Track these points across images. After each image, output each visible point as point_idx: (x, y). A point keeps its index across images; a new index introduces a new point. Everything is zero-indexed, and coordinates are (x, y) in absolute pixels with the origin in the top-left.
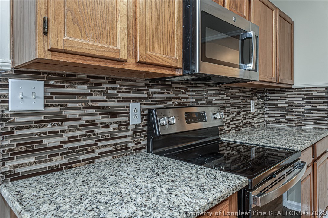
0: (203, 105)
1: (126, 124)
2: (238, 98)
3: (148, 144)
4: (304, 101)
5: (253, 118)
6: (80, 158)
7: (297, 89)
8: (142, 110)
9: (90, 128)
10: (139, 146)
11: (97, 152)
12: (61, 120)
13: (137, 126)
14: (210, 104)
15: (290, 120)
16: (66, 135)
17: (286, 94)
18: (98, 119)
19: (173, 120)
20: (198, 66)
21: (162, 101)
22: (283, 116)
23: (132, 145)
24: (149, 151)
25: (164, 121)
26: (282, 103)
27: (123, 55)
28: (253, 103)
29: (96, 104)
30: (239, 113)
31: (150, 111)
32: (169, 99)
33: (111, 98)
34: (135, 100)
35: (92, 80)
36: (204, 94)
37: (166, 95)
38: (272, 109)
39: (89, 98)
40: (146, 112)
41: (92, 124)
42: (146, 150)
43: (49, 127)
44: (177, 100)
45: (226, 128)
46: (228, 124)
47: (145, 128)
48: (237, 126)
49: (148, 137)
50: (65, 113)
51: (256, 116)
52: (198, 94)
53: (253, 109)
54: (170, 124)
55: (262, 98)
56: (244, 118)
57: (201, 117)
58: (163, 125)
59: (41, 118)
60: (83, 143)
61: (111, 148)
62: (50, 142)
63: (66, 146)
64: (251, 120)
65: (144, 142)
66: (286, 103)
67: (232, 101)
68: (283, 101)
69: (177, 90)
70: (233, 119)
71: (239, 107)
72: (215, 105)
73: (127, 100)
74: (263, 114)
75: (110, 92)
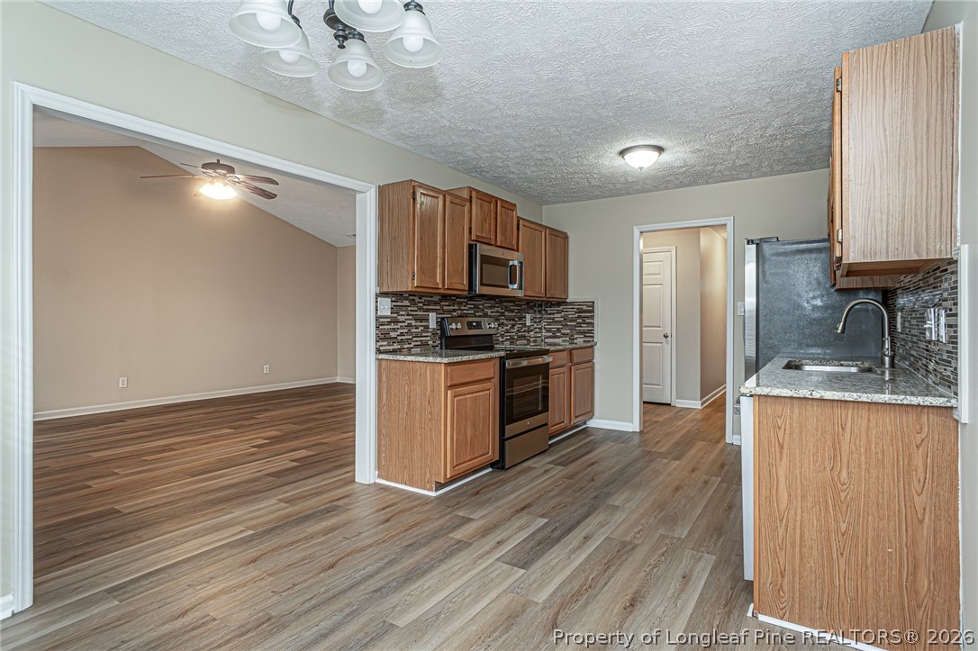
0: (480, 316)
1: (427, 327)
2: (512, 311)
3: (441, 344)
4: (577, 315)
5: (529, 333)
6: (405, 346)
7: (572, 303)
8: (437, 318)
9: (409, 328)
10: (435, 344)
11: (413, 344)
12: (397, 322)
13: (434, 329)
14: (486, 315)
15: (564, 334)
16: (400, 331)
17: (561, 308)
18: (413, 323)
19: (459, 326)
20: (479, 289)
21: (449, 312)
22: (559, 330)
23: (430, 343)
24: (441, 348)
25: (454, 326)
26: (558, 317)
27: (440, 286)
28: (528, 316)
29: (412, 313)
30: (513, 326)
31: (442, 319)
32: (454, 310)
33: (420, 309)
34: (433, 310)
35: (411, 298)
36: (481, 307)
37: (452, 308)
38: (549, 324)
39: (409, 309)
40: (439, 320)
41: (410, 325)
42: (439, 347)
43: (392, 326)
44: (459, 312)
45: (500, 339)
46: (502, 336)
47: (439, 332)
48: (512, 338)
49: (441, 338)
50: (399, 317)
51: (532, 331)
52: (476, 307)
53: (528, 323)
54: (457, 329)
55: (540, 312)
56: (519, 331)
57: (479, 326)
58: (452, 329)
59: (389, 320)
60: (406, 337)
61: (419, 343)
62: (393, 334)
63: (399, 338)
64: (526, 334)
65: (438, 342)
66: (562, 317)
67: (506, 313)
68: (559, 315)
69: (460, 303)
70: (507, 331)
71: (514, 320)
72: (491, 317)
73: (428, 310)
74: (540, 329)
75: (419, 305)
